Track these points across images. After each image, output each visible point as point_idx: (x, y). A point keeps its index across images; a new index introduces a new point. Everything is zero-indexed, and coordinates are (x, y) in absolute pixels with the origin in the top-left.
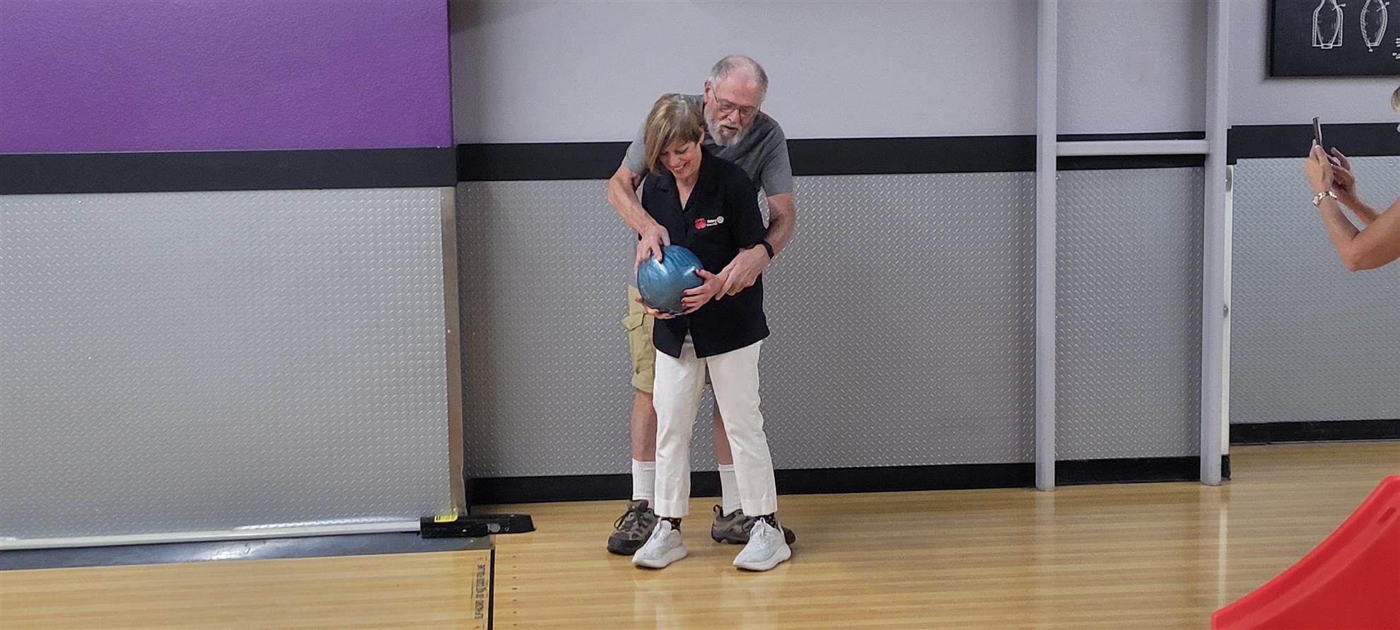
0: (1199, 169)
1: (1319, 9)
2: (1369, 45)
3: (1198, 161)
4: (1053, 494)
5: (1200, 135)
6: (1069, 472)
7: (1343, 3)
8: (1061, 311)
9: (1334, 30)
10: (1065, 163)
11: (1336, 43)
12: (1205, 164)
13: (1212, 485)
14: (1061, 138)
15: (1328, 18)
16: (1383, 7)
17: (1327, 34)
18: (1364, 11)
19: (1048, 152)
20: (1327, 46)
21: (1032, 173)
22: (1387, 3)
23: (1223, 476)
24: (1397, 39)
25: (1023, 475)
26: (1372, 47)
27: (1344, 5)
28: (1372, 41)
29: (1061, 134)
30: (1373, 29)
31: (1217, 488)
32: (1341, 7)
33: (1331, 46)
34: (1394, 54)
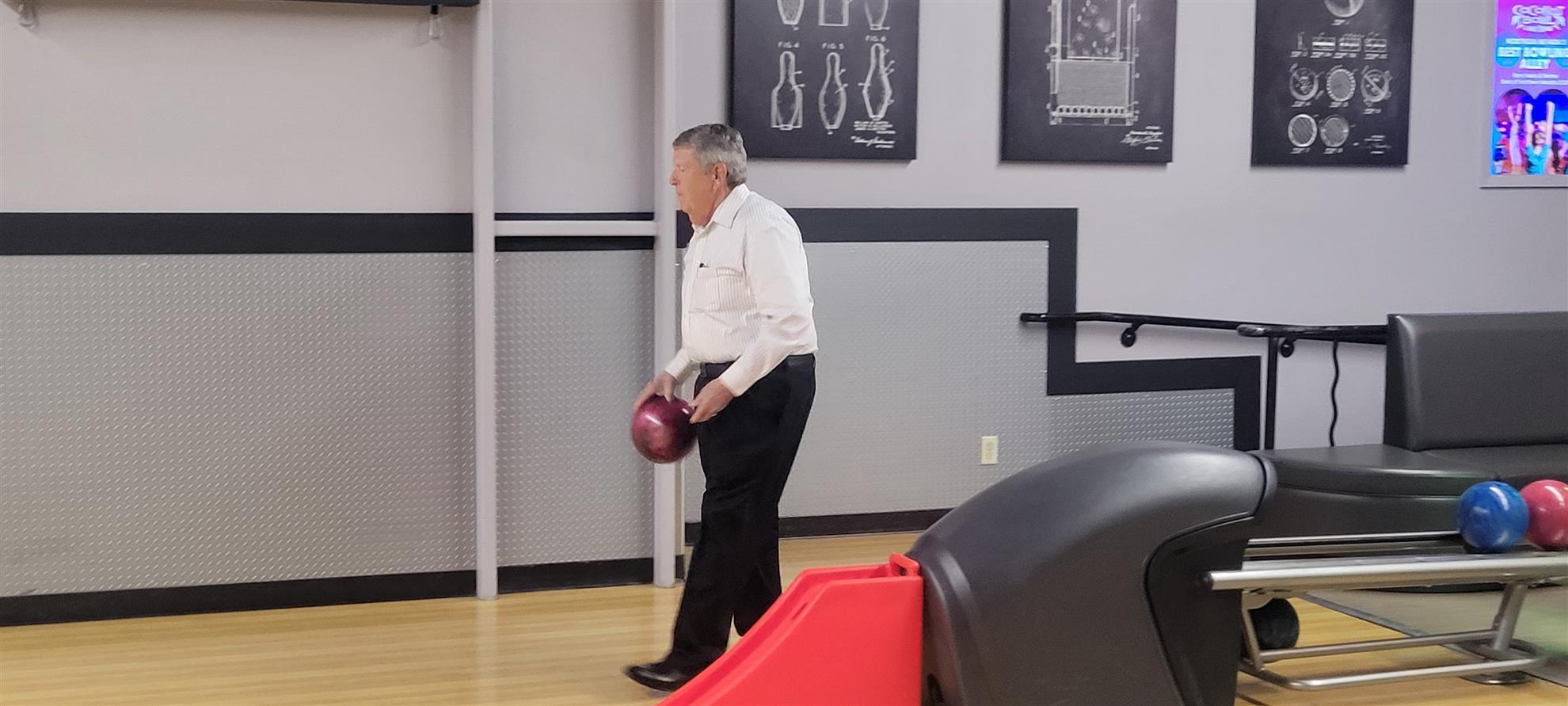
0: (648, 252)
1: (778, 88)
2: (828, 127)
3: (646, 243)
4: (495, 603)
5: (648, 216)
6: (513, 579)
7: (802, 83)
8: (504, 404)
9: (793, 111)
10: (504, 244)
11: (795, 124)
12: (655, 247)
13: (665, 588)
14: (499, 217)
15: (787, 98)
16: (841, 89)
17: (787, 114)
18: (823, 93)
19: (485, 232)
20: (786, 127)
21: (469, 254)
22: (846, 85)
23: (676, 577)
24: (856, 122)
25: (462, 583)
26: (832, 130)
27: (802, 85)
28: (832, 123)
29: (500, 212)
30: (832, 111)
31: (669, 591)
32: (800, 87)
33: (790, 127)
34: (853, 138)
